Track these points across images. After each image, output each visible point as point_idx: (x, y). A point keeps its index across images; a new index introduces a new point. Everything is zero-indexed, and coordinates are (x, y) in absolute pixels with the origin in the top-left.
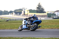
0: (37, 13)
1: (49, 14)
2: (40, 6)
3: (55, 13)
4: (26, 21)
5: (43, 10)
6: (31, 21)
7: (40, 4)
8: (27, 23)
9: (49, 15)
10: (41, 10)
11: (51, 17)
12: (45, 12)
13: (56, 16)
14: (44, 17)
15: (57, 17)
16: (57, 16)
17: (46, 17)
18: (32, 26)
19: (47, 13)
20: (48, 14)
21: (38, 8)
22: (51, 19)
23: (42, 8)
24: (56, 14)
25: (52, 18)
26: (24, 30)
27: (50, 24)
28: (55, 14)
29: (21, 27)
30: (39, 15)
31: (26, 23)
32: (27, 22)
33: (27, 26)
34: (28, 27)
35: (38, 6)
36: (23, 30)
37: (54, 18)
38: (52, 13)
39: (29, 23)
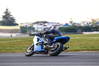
0: (3, 25)
1: (23, 27)
2: (9, 14)
3: (34, 26)
4: (39, 38)
5: (13, 21)
6: (50, 38)
7: (8, 11)
8: (43, 42)
9: (24, 30)
10: (10, 21)
11: (26, 32)
12: (17, 25)
13: (34, 31)
14: (15, 33)
15: (36, 33)
16: (37, 31)
17: (19, 33)
18: (52, 46)
19: (19, 26)
20: (21, 27)
21: (4, 17)
22: (27, 36)
23: (11, 17)
24: (36, 28)
25: (29, 35)
26: (37, 53)
27: (25, 45)
28: (34, 28)
29: (30, 49)
30: (6, 30)
31: (40, 41)
32: (42, 40)
33: (42, 48)
34: (45, 49)
35: (4, 15)
36: (35, 55)
37: (32, 33)
38: (29, 26)
39: (46, 42)
